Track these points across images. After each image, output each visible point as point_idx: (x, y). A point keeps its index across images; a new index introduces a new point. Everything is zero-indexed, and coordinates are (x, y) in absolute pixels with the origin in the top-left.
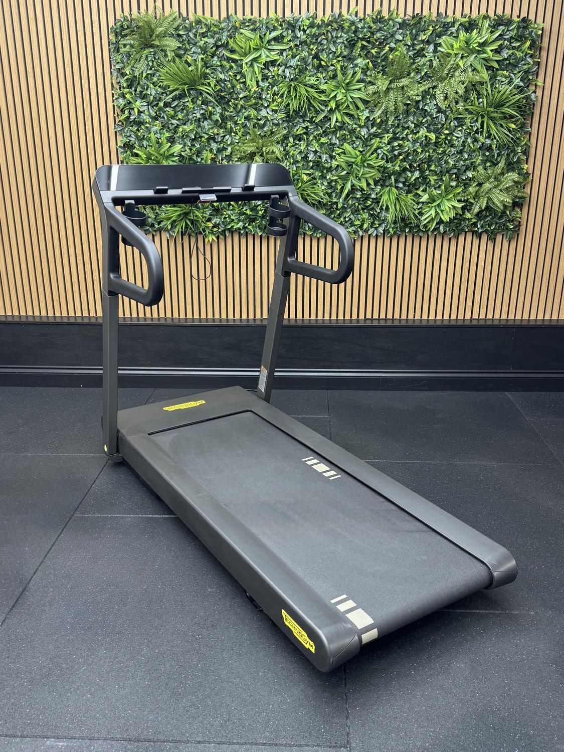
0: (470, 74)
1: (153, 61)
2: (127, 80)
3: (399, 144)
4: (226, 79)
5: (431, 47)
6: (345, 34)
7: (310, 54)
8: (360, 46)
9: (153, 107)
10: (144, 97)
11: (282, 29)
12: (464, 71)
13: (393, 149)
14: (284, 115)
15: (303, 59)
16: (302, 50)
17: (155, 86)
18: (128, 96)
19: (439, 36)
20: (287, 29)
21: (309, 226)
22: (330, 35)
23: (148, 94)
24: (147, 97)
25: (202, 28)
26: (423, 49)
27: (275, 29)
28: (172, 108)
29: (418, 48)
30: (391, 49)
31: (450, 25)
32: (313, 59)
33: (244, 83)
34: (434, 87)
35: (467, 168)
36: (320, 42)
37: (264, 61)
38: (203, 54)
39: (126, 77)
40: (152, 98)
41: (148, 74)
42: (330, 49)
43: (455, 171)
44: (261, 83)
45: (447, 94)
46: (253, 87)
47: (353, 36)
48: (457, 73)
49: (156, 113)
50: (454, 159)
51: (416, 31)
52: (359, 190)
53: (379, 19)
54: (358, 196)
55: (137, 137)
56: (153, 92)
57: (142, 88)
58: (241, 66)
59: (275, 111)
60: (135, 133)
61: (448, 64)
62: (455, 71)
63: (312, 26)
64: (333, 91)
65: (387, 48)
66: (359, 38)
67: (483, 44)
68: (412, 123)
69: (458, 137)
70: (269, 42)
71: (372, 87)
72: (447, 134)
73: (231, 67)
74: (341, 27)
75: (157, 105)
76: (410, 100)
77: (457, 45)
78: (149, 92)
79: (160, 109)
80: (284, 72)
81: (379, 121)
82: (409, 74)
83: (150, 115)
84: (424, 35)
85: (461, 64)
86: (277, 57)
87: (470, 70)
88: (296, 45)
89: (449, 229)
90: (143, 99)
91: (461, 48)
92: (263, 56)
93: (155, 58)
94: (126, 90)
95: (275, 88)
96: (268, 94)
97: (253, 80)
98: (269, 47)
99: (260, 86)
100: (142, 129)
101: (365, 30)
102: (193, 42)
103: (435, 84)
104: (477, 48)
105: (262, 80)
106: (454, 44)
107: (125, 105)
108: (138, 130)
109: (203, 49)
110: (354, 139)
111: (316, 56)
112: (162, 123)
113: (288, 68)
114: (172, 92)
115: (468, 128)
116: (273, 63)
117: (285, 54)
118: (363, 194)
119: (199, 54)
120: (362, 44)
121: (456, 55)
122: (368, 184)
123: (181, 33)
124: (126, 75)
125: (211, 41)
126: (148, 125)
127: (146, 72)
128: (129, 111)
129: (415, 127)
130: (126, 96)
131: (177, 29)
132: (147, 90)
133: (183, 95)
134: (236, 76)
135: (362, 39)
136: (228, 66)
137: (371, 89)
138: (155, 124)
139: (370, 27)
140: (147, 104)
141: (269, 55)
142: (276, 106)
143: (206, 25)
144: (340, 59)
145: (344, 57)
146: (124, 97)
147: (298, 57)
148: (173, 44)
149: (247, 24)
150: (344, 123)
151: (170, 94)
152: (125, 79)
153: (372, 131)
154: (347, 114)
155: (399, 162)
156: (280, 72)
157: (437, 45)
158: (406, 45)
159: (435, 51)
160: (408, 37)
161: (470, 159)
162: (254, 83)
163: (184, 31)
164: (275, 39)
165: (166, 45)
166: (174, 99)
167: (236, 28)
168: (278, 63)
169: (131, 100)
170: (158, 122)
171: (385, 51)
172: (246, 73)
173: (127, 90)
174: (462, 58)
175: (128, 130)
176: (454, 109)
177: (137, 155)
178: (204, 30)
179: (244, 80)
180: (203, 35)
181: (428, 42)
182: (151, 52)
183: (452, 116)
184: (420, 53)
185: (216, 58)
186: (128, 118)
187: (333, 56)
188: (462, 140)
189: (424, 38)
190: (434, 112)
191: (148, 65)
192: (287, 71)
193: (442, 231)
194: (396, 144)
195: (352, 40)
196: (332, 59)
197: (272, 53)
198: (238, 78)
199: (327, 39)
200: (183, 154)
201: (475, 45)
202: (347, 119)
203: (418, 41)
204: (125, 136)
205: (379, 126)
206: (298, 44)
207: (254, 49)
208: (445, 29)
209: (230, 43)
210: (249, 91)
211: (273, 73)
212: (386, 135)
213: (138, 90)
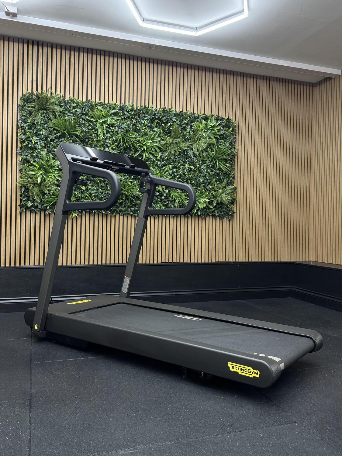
0: (208, 139)
1: (45, 117)
2: (28, 126)
3: (176, 170)
4: (86, 131)
5: (189, 127)
6: (149, 115)
7: (131, 123)
8: (156, 122)
9: (43, 141)
11: (118, 109)
12: (205, 138)
13: (173, 173)
14: (118, 152)
15: (128, 125)
16: (127, 121)
17: (45, 130)
19: (192, 122)
20: (120, 110)
21: (131, 210)
22: (141, 115)
23: (41, 134)
24: (39, 135)
25: (73, 104)
26: (185, 127)
27: (114, 109)
28: (54, 142)
29: (183, 126)
30: (171, 125)
31: (197, 117)
32: (133, 126)
33: (97, 134)
34: (192, 145)
35: (209, 184)
36: (136, 118)
37: (109, 123)
38: (75, 117)
39: (28, 124)
40: (43, 136)
41: (41, 123)
42: (141, 122)
43: (204, 185)
44: (106, 134)
45: (198, 148)
46: (101, 136)
47: (153, 117)
48: (202, 139)
49: (45, 144)
50: (202, 179)
51: (182, 118)
52: (158, 191)
53: (164, 111)
54: (157, 195)
55: (32, 156)
56: (44, 133)
57: (37, 130)
58: (96, 125)
59: (113, 149)
60: (30, 154)
61: (198, 134)
62: (201, 138)
63: (132, 110)
64: (145, 141)
65: (169, 124)
66: (156, 118)
67: (213, 127)
68: (182, 161)
69: (203, 169)
70: (111, 115)
71: (163, 141)
72: (199, 167)
73: (90, 125)
74: (147, 112)
75: (46, 139)
76: (181, 150)
77: (201, 126)
78: (41, 133)
79: (48, 142)
80: (118, 130)
81: (166, 158)
82: (179, 138)
83: (41, 145)
84: (185, 121)
85: (204, 134)
86: (115, 123)
87: (208, 138)
88: (124, 118)
89: (203, 213)
90: (37, 136)
91: (204, 127)
92: (109, 121)
93: (46, 115)
94: (27, 130)
95: (114, 138)
96: (109, 140)
97: (102, 132)
98: (111, 117)
99: (106, 136)
100: (36, 152)
101: (159, 115)
102: (68, 110)
103: (192, 143)
104: (211, 128)
105: (107, 133)
106: (200, 125)
107: (26, 138)
108: (33, 153)
109: (74, 114)
110: (155, 166)
111: (134, 125)
112: (47, 150)
113: (120, 129)
114: (55, 134)
115: (208, 165)
116: (112, 125)
117: (118, 122)
118: (160, 193)
119: (72, 116)
120: (157, 121)
121: (202, 130)
122: (163, 189)
123: (62, 104)
124: (28, 122)
125: (80, 111)
126: (39, 150)
127: (40, 122)
128: (28, 142)
129: (183, 163)
130: (27, 134)
131: (60, 102)
132: (40, 131)
133: (61, 136)
134: (92, 130)
135: (157, 119)
136: (88, 124)
137: (163, 142)
138: (44, 150)
139: (161, 114)
140: (39, 139)
141: (111, 121)
142: (114, 146)
143: (76, 103)
144: (146, 127)
145: (148, 126)
147: (125, 124)
148: (58, 109)
149: (99, 105)
150: (149, 158)
151: (54, 135)
152: (27, 125)
153: (163, 163)
154: (151, 153)
155: (177, 179)
156: (116, 130)
157: (191, 126)
158: (178, 124)
159: (191, 128)
160: (178, 121)
161: (210, 179)
162: (102, 134)
163: (64, 104)
164: (114, 113)
165: (54, 109)
166: (56, 138)
167: (93, 106)
168: (115, 126)
169: (30, 136)
170: (45, 149)
171: (168, 126)
172: (98, 129)
173: (29, 130)
174: (204, 132)
175: (26, 152)
176: (201, 155)
177: (32, 165)
178: (76, 105)
179: (97, 132)
180: (74, 107)
181: (187, 124)
182: (44, 112)
183: (200, 159)
184: (184, 129)
185: (81, 119)
186: (27, 146)
187: (143, 125)
188: (206, 170)
189: (186, 122)
190: (192, 156)
191: (42, 119)
192: (120, 130)
193: (199, 214)
194: (175, 170)
195: (152, 119)
196: (143, 127)
197: (113, 120)
198: (93, 131)
199: (140, 117)
200: (60, 167)
201: (210, 127)
202: (151, 156)
203: (183, 123)
204: (24, 155)
205: (166, 160)
206: (126, 118)
207: (104, 116)
208: (195, 119)
209: (90, 112)
210: (100, 138)
211: (113, 131)
212: (170, 165)
213: (34, 131)
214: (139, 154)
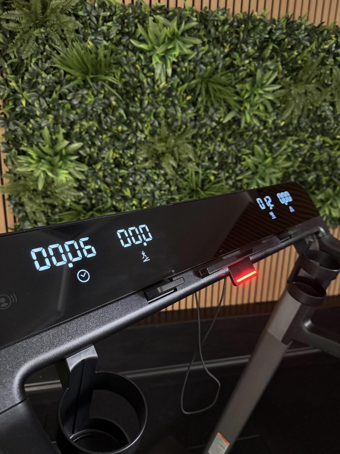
4: (132, 72)
5: (331, 57)
6: (258, 34)
7: (222, 53)
8: (271, 48)
9: (44, 98)
10: (33, 86)
11: (197, 21)
14: (193, 114)
15: (215, 57)
16: (214, 48)
17: (47, 74)
18: (13, 84)
20: (201, 22)
23: (39, 84)
24: (36, 87)
25: (104, 11)
26: (325, 58)
27: (189, 20)
29: (321, 55)
32: (224, 58)
33: (153, 78)
38: (107, 41)
39: (9, 62)
40: (43, 87)
42: (242, 49)
44: (171, 78)
46: (161, 83)
47: (267, 36)
49: (48, 105)
51: (321, 39)
55: (25, 132)
56: (45, 81)
57: (30, 75)
58: (150, 59)
59: (184, 110)
60: (22, 127)
63: (224, 22)
64: (247, 91)
65: (295, 53)
66: (272, 40)
70: (183, 33)
73: (139, 59)
75: (50, 96)
78: (40, 80)
79: (55, 101)
80: (195, 68)
81: (282, 123)
83: (41, 108)
84: (325, 44)
86: (189, 52)
88: (209, 42)
90: (31, 88)
92: (177, 49)
93: (47, 40)
94: (10, 77)
95: (186, 85)
97: (163, 75)
98: (183, 40)
99: (170, 81)
100: (32, 124)
101: (278, 32)
102: (93, 26)
105: (173, 75)
108: (26, 124)
109: (106, 34)
111: (228, 55)
112: (55, 117)
114: (69, 82)
117: (196, 49)
119: (101, 40)
120: (273, 47)
123: (80, 13)
126: (38, 119)
127: (36, 57)
128: (14, 102)
130: (11, 84)
131: (75, 8)
132: (37, 77)
133: (81, 86)
134: (143, 69)
135: (274, 41)
136: (135, 58)
138: (47, 118)
140: (37, 94)
141: (182, 47)
143: (110, 9)
144: (251, 59)
145: (255, 58)
146: (8, 86)
147: (210, 54)
148: (72, 24)
149: (158, 11)
150: (252, 125)
151: (66, 84)
154: (256, 116)
156: (191, 68)
162: (163, 79)
165: (63, 25)
166: (70, 91)
167: (145, 15)
168: (190, 58)
169: (17, 88)
170: (51, 116)
171: (294, 56)
172: (155, 67)
175: (12, 124)
177: (24, 153)
178: (109, 13)
179: (152, 74)
180: (106, 19)
181: (329, 52)
182: (42, 33)
184: (323, 62)
185: (121, 47)
186: (13, 110)
187: (245, 56)
189: (326, 47)
191: (38, 48)
195: (264, 42)
196: (244, 59)
197: (186, 46)
198: (145, 71)
199: (239, 38)
200: (81, 152)
202: (255, 121)
203: (322, 49)
205: (283, 128)
206: (211, 40)
207: (168, 39)
209: (140, 30)
210: (158, 86)
211: (184, 70)
212: (289, 138)
213: (26, 78)
214: (234, 118)
